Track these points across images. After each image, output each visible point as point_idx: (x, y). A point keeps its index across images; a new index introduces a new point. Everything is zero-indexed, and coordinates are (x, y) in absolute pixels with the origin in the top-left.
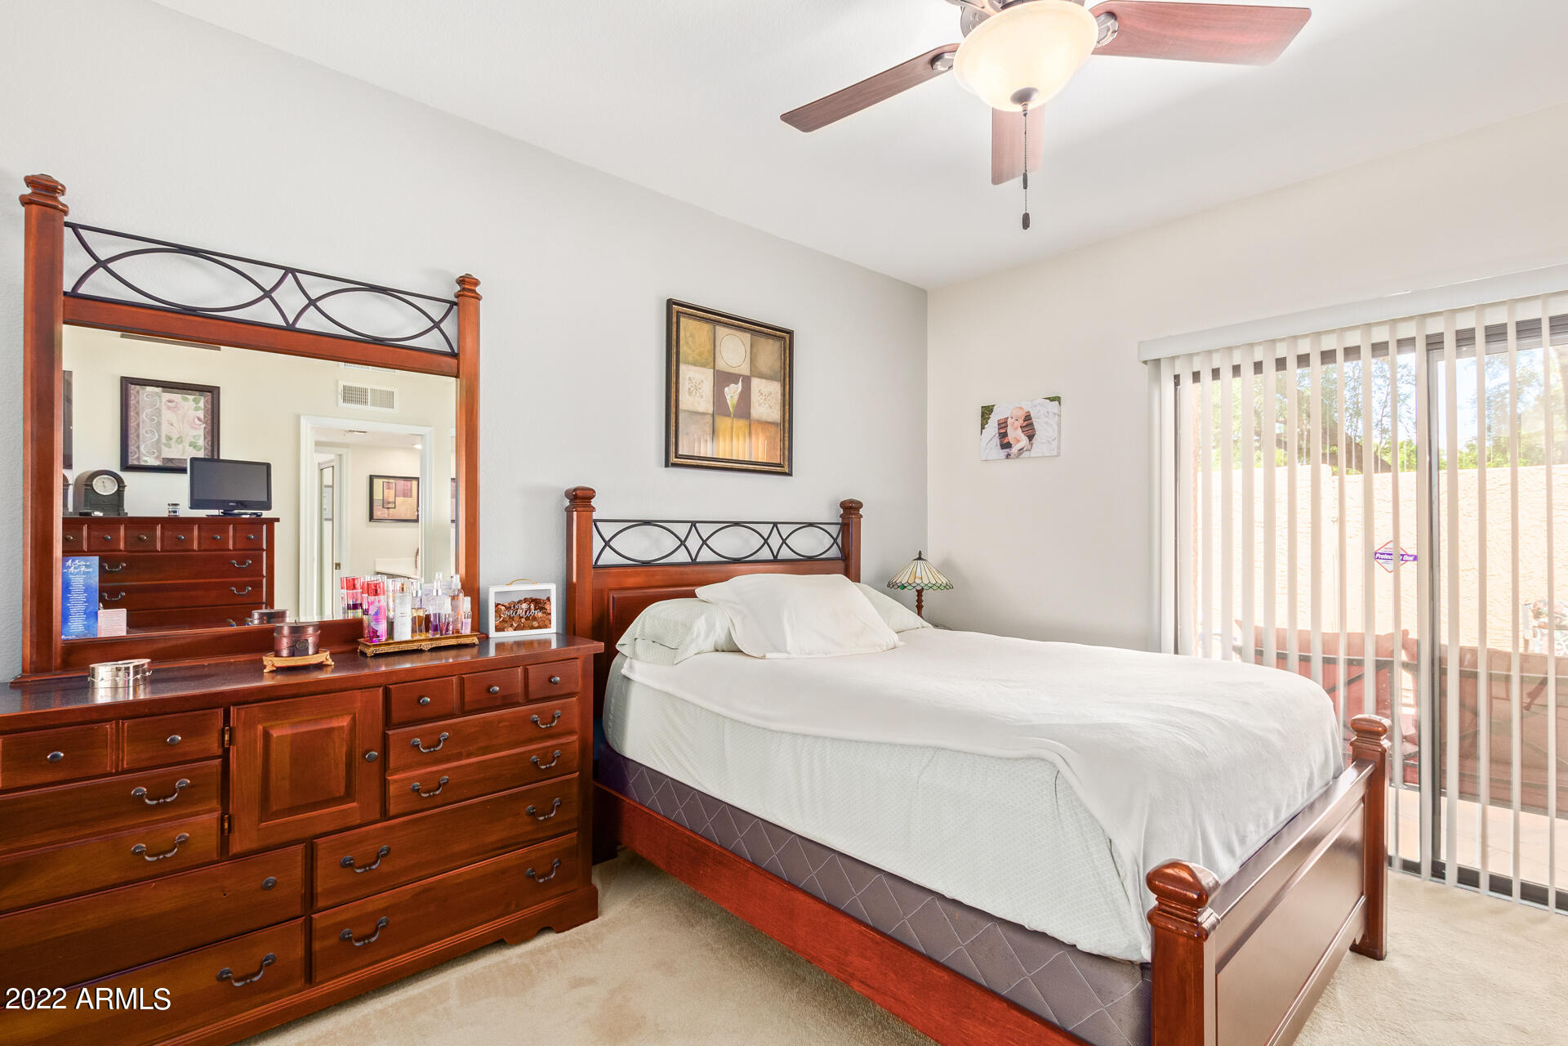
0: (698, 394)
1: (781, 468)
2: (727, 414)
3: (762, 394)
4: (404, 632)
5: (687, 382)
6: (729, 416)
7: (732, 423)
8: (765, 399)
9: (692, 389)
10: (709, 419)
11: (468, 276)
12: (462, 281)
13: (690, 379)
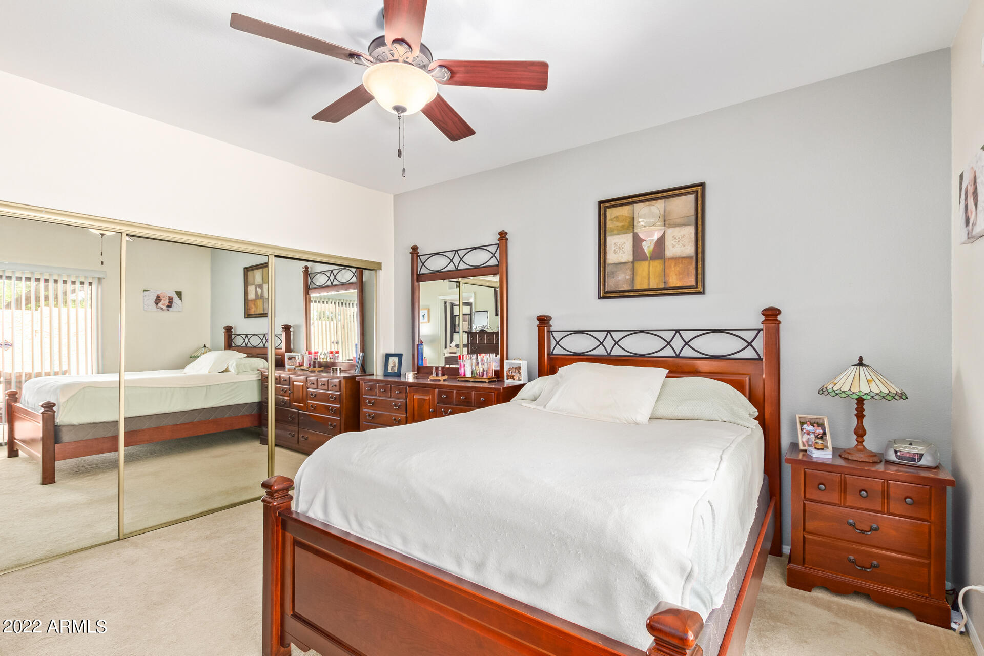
0: (621, 252)
1: (698, 288)
2: (644, 258)
3: (675, 239)
4: (469, 374)
5: (613, 246)
6: (647, 260)
7: (649, 264)
8: (679, 241)
9: (617, 250)
10: (630, 265)
11: (503, 231)
12: (500, 234)
13: (615, 244)
